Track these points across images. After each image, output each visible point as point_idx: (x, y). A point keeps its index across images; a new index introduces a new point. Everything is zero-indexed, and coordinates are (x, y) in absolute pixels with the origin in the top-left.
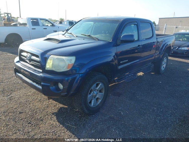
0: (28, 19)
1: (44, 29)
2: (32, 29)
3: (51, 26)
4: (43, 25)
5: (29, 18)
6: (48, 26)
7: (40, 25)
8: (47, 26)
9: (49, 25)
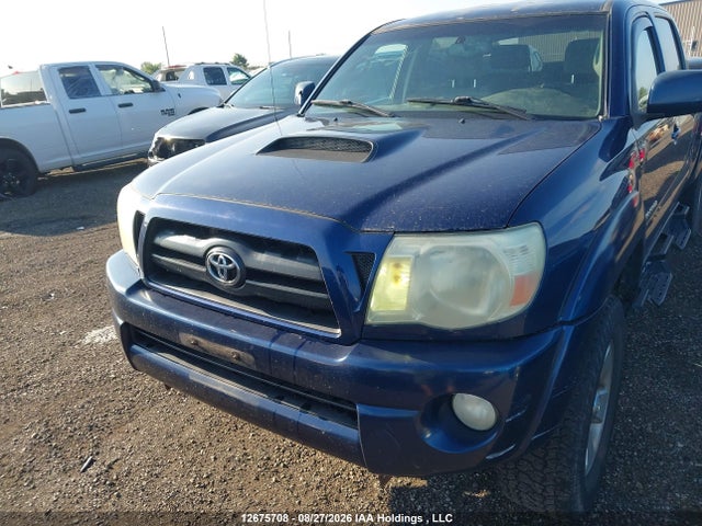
0: (47, 70)
1: (121, 106)
2: (72, 112)
3: (145, 91)
4: (115, 92)
5: (50, 68)
6: (132, 92)
7: (102, 94)
8: (126, 93)
9: (138, 89)
